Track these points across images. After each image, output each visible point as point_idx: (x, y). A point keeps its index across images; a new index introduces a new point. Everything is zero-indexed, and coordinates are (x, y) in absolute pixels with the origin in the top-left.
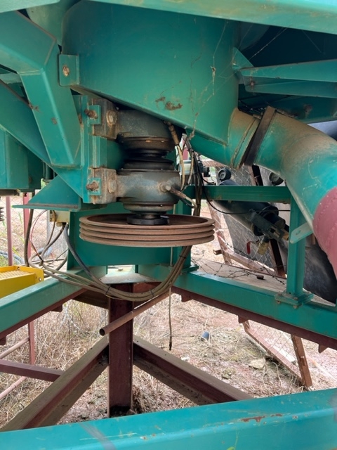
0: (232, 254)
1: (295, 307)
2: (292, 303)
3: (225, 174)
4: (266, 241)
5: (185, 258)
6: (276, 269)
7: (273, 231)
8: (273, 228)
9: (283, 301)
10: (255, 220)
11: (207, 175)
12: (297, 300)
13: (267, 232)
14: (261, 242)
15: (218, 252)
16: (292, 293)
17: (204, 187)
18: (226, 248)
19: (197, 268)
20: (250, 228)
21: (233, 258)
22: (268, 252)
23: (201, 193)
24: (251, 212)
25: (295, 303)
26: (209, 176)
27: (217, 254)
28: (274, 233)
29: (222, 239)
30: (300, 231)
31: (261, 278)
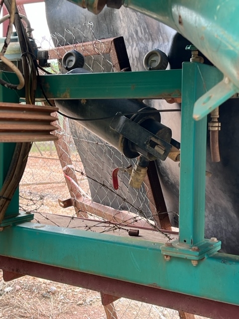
0: (88, 203)
1: (194, 263)
2: (189, 257)
3: (73, 59)
4: (143, 164)
5: (8, 199)
6: (158, 219)
7: (153, 145)
8: (153, 139)
9: (174, 255)
10: (125, 128)
11: (44, 63)
12: (198, 250)
13: (143, 147)
14: (136, 167)
15: (68, 203)
16: (189, 241)
17: (39, 78)
18: (79, 196)
19: (29, 217)
20: (116, 145)
21: (91, 210)
22: (145, 192)
23: (35, 87)
24: (119, 116)
25: (193, 255)
26: (48, 65)
27: (65, 207)
28: (156, 148)
29: (73, 181)
30: (210, 98)
31: (135, 234)
